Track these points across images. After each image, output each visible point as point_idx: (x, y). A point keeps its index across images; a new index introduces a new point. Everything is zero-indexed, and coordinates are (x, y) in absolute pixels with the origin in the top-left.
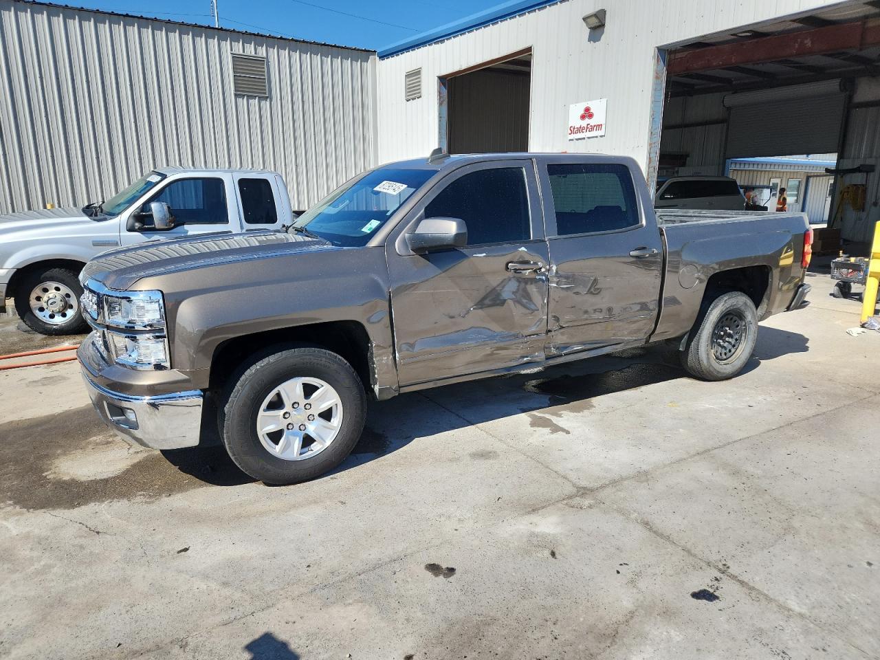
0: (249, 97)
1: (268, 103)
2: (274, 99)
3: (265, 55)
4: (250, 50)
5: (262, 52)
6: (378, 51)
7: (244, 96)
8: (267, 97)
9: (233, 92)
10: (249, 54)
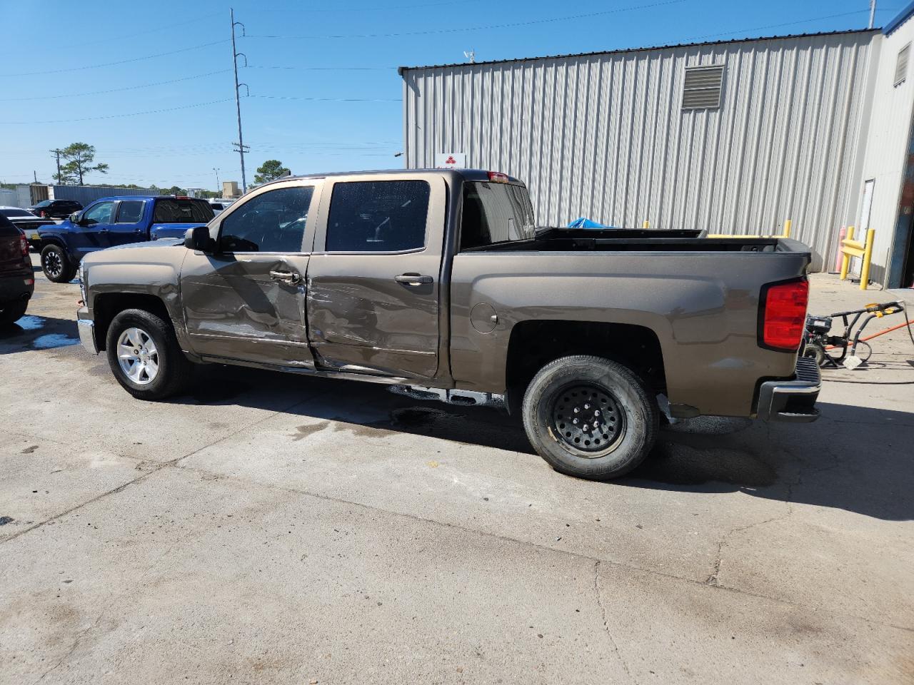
0: (697, 111)
1: (718, 114)
2: (726, 111)
3: (724, 62)
4: (707, 60)
5: (721, 60)
6: (884, 26)
7: (691, 110)
8: (718, 108)
9: (680, 108)
10: (706, 65)
